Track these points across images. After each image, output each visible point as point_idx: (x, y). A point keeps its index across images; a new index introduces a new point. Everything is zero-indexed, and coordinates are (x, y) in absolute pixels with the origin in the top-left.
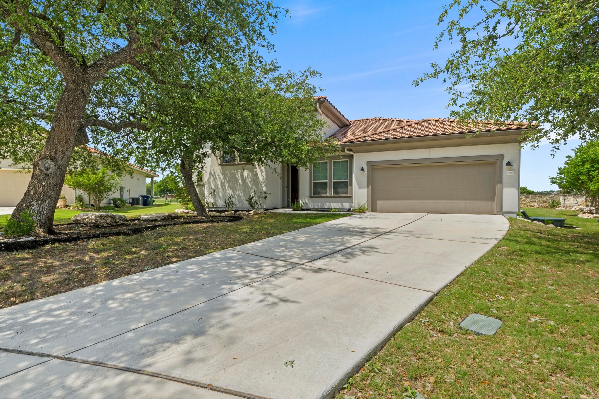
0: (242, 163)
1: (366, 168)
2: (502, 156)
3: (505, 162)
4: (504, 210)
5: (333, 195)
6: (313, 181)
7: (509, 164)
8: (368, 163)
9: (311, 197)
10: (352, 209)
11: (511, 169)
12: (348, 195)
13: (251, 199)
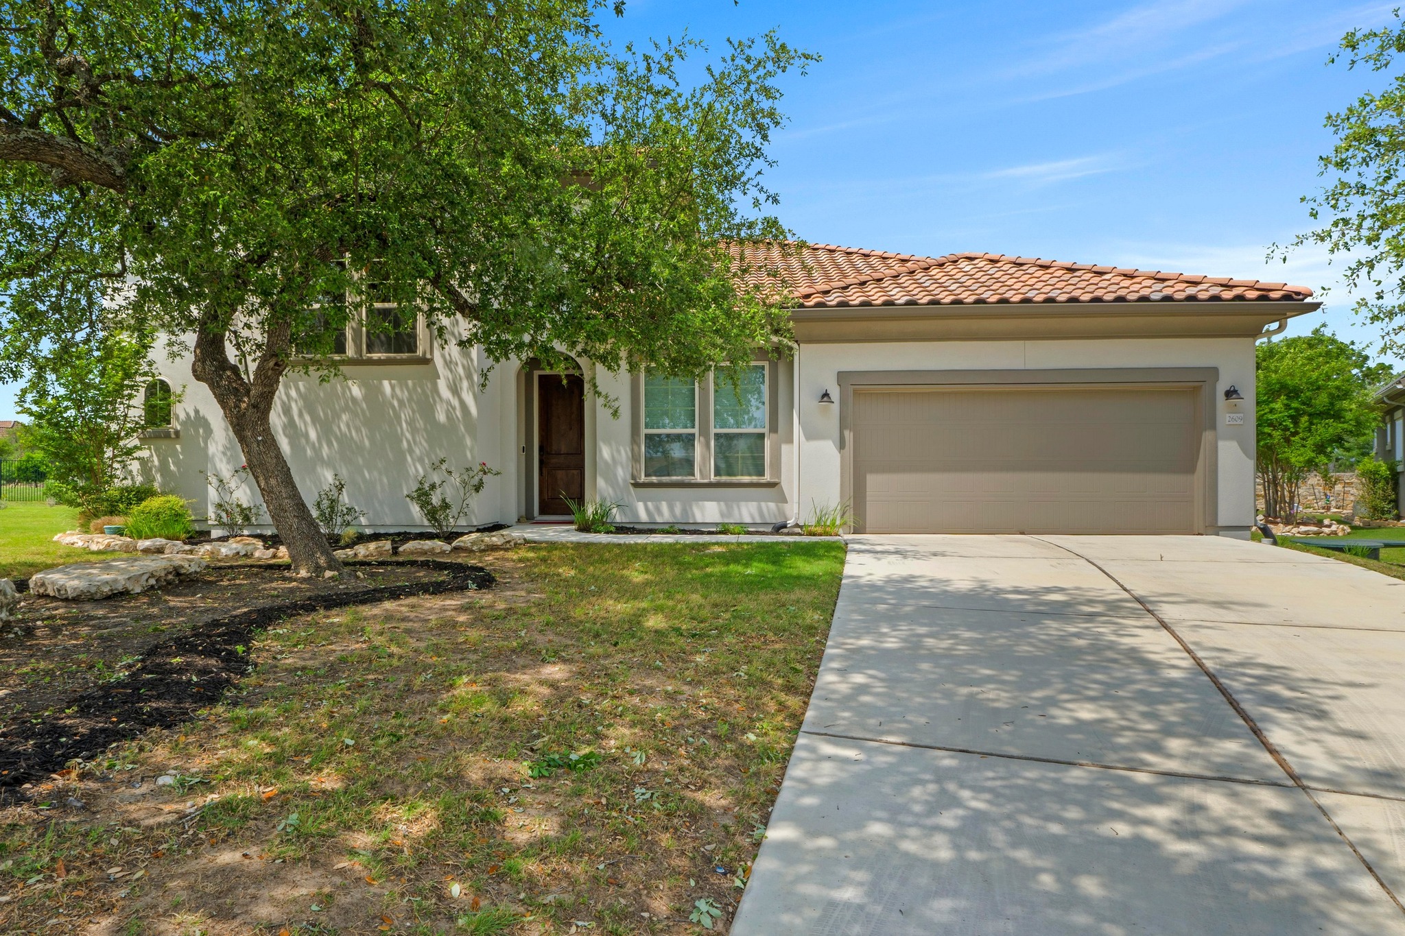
0: (375, 356)
1: (835, 394)
2: (1214, 372)
3: (1222, 387)
4: (1222, 521)
5: (713, 478)
6: (644, 431)
7: (1230, 394)
8: (842, 377)
9: (637, 485)
10: (791, 522)
11: (1235, 409)
12: (767, 477)
13: (427, 494)
